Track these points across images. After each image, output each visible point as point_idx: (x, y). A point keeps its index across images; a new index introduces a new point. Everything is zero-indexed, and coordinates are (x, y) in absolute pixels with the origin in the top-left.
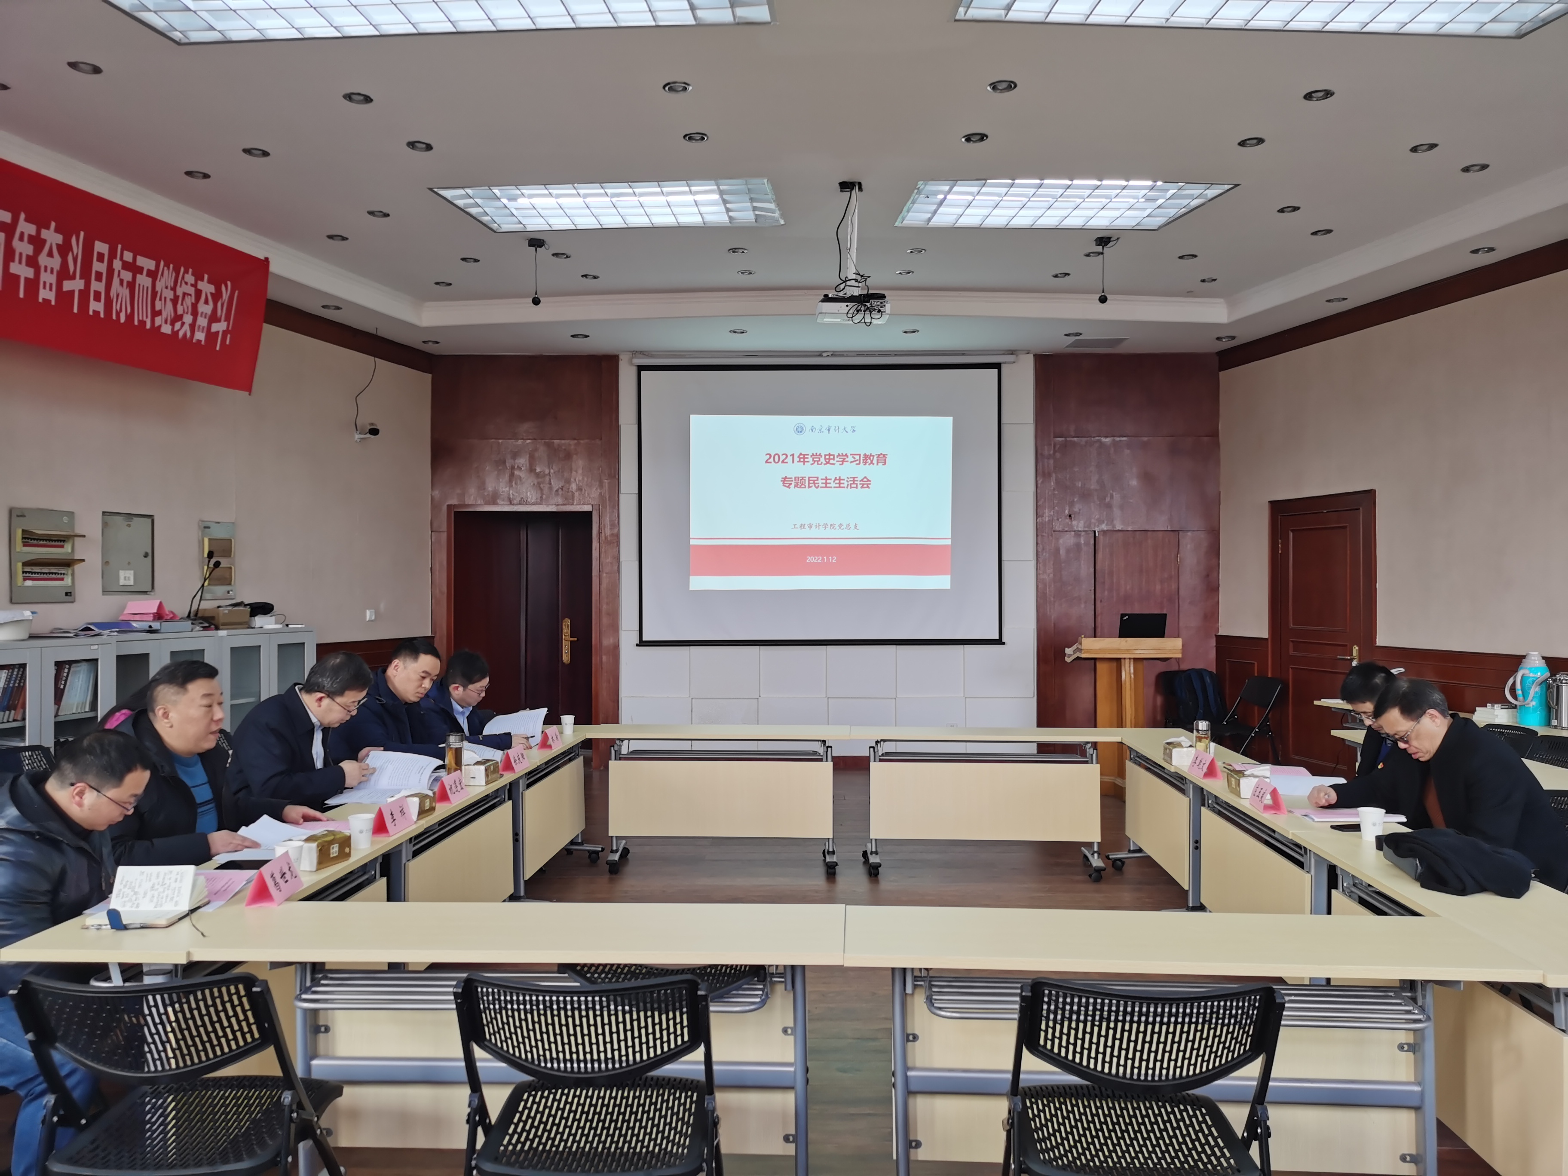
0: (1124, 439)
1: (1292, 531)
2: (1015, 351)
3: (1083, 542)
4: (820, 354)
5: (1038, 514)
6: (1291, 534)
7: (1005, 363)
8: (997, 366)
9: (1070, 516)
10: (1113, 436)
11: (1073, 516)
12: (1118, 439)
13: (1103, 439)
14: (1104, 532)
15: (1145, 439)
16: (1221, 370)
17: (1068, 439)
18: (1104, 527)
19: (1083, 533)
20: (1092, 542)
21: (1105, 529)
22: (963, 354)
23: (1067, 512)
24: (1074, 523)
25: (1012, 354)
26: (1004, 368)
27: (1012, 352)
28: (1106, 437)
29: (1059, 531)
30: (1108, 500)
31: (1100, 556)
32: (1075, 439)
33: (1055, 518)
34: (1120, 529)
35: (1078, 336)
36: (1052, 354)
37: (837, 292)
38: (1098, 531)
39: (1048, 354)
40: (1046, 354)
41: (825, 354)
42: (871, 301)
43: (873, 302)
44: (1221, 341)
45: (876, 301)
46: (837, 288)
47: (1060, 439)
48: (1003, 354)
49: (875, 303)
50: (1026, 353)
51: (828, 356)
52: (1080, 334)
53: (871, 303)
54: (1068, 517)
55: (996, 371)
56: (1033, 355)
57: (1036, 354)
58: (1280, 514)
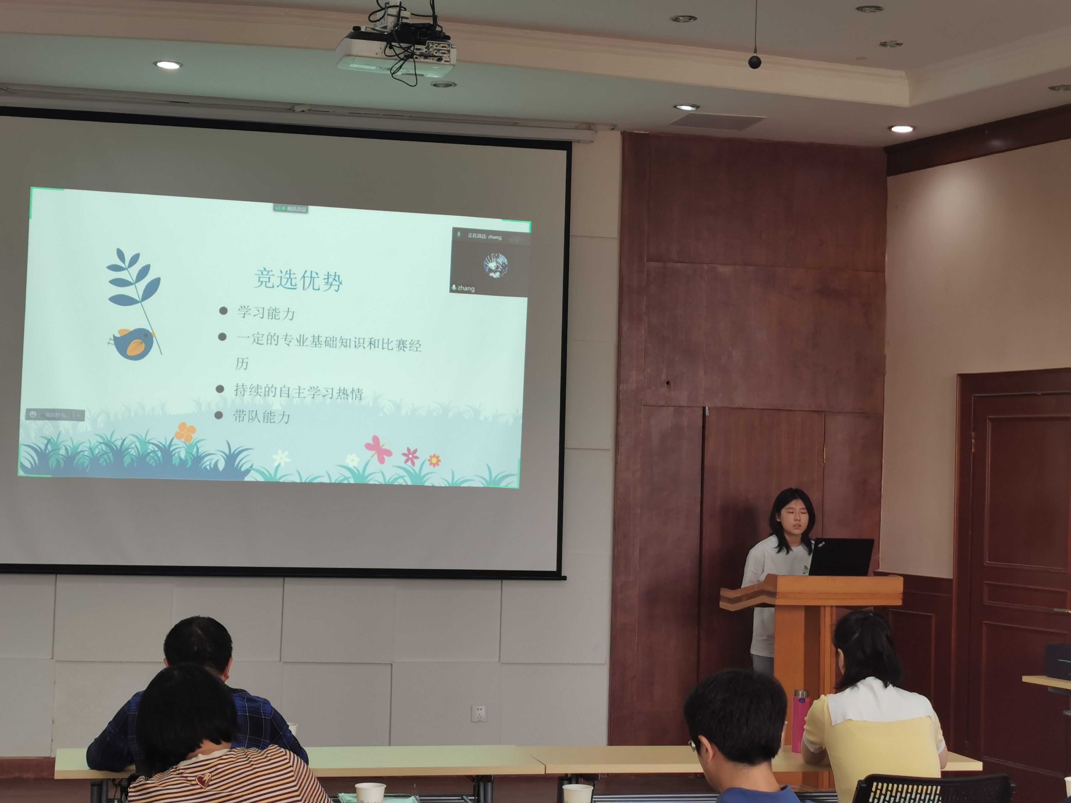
0: (751, 269)
1: (990, 419)
2: (594, 124)
3: (686, 424)
4: (291, 108)
6: (989, 425)
7: (579, 142)
8: (566, 146)
9: (668, 383)
10: (735, 264)
11: (672, 384)
12: (741, 269)
13: (721, 269)
14: (718, 410)
15: (779, 272)
16: (889, 174)
17: (669, 265)
18: (718, 402)
19: (687, 410)
20: (700, 424)
21: (720, 405)
22: (515, 124)
23: (664, 375)
24: (675, 394)
25: (590, 129)
26: (576, 149)
27: (590, 126)
28: (725, 264)
29: (652, 405)
30: (724, 360)
31: (710, 448)
32: (679, 265)
33: (646, 385)
34: (742, 405)
35: (695, 110)
36: (648, 133)
37: (372, 25)
38: (709, 408)
39: (642, 132)
40: (640, 132)
41: (298, 109)
42: (428, 42)
43: (431, 45)
44: (894, 132)
45: (435, 43)
46: (373, 18)
47: (656, 264)
48: (577, 128)
49: (434, 46)
50: (613, 129)
51: (303, 111)
52: (698, 107)
53: (428, 45)
54: (666, 384)
55: (564, 153)
56: (620, 132)
57: (624, 132)
58: (975, 397)
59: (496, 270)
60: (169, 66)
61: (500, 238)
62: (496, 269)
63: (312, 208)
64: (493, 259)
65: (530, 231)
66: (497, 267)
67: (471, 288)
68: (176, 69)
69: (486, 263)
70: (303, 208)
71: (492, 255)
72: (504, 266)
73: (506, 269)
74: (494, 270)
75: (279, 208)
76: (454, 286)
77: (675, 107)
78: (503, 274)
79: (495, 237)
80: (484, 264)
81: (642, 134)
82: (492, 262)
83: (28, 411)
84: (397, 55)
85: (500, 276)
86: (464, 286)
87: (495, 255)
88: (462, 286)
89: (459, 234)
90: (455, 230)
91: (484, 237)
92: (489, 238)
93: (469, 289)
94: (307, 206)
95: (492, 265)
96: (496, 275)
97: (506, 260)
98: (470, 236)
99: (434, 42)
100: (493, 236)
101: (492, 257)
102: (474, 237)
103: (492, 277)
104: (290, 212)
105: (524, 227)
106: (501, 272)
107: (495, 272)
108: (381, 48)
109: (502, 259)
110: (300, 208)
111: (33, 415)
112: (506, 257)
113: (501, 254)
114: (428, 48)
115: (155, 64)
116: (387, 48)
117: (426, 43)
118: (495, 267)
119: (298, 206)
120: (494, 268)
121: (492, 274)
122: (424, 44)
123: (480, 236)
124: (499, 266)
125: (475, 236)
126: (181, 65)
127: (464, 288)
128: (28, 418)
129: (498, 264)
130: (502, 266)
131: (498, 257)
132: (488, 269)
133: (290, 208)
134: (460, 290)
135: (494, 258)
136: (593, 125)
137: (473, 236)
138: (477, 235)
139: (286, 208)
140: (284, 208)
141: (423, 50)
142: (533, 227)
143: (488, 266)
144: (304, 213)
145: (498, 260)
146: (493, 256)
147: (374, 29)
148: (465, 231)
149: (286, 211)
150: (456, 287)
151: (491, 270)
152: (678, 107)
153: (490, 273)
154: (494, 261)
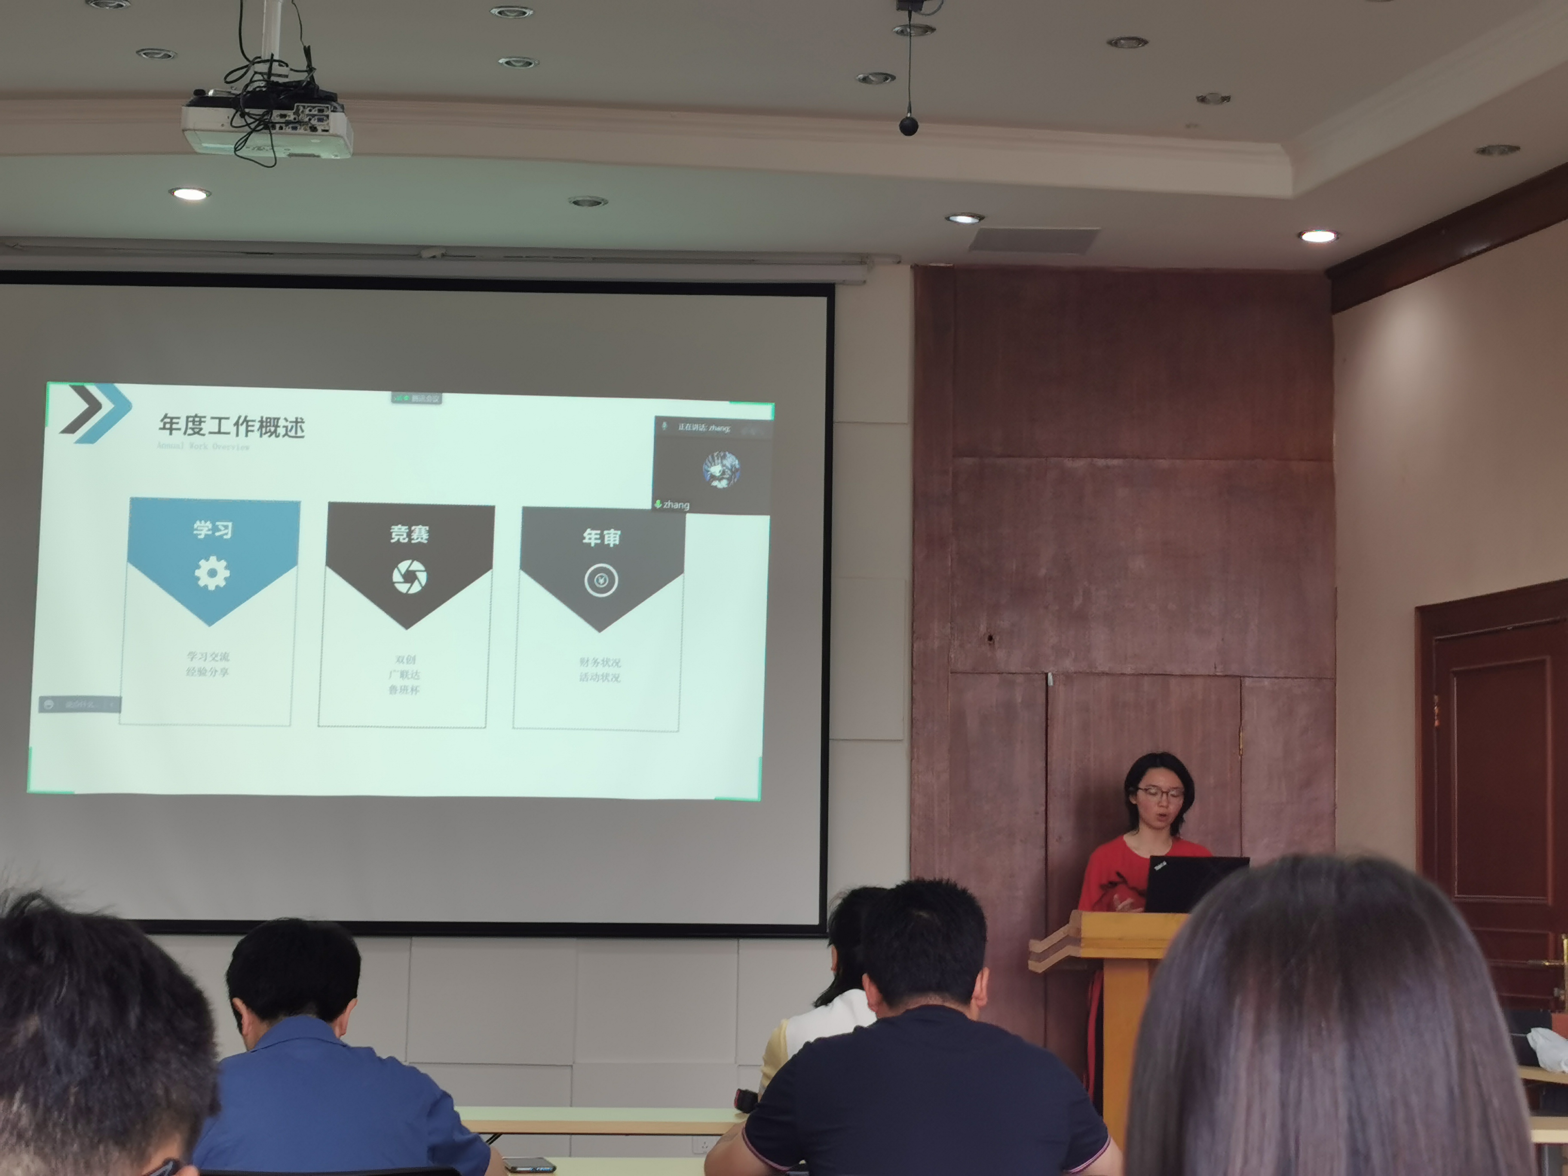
0: (1115, 462)
1: (1456, 674)
2: (870, 255)
3: (1019, 700)
4: (415, 252)
5: (917, 632)
6: (1455, 683)
7: (844, 283)
8: (827, 290)
9: (991, 638)
10: (1092, 456)
11: (997, 638)
12: (1101, 462)
13: (1069, 463)
14: (1068, 678)
15: (1164, 464)
16: (1334, 311)
17: (989, 461)
18: (1068, 664)
19: (1020, 679)
20: (1041, 698)
21: (1072, 669)
22: (752, 262)
23: (983, 628)
24: (1001, 654)
25: (862, 263)
26: (841, 295)
27: (863, 259)
28: (1075, 456)
29: (964, 673)
30: (1078, 602)
31: (1057, 734)
32: (1003, 460)
33: (956, 643)
34: (1106, 670)
35: (978, 222)
36: (952, 265)
37: (227, 88)
38: (1053, 675)
39: (942, 265)
40: (939, 265)
41: (426, 254)
42: (298, 106)
43: (301, 109)
44: (1307, 243)
45: (308, 107)
46: (231, 78)
47: (969, 461)
48: (844, 263)
49: (306, 110)
50: (899, 262)
51: (434, 257)
52: (981, 218)
53: (298, 109)
54: (986, 640)
55: (823, 301)
56: (909, 266)
57: (917, 265)
58: (1436, 640)
59: (721, 477)
60: (191, 195)
61: (727, 430)
62: (721, 475)
63: (447, 396)
64: (716, 461)
65: (773, 417)
66: (724, 473)
67: (684, 504)
68: (202, 200)
69: (706, 467)
70: (434, 397)
71: (715, 454)
72: (733, 470)
73: (738, 474)
74: (719, 476)
75: (399, 398)
76: (658, 502)
77: (948, 219)
78: (732, 482)
79: (719, 429)
80: (703, 468)
81: (942, 267)
82: (715, 465)
83: (42, 699)
84: (248, 125)
85: (728, 484)
86: (673, 501)
87: (720, 455)
88: (670, 502)
89: (665, 425)
90: (659, 420)
91: (703, 428)
92: (710, 429)
93: (681, 506)
94: (440, 394)
95: (716, 470)
96: (723, 484)
97: (737, 462)
98: (681, 428)
99: (306, 105)
100: (717, 427)
101: (716, 458)
102: (687, 430)
103: (716, 487)
104: (415, 403)
105: (763, 412)
106: (729, 479)
107: (720, 479)
108: (228, 117)
109: (731, 461)
110: (430, 397)
111: (49, 706)
112: (737, 457)
113: (729, 453)
114: (297, 113)
115: (172, 192)
116: (236, 117)
117: (294, 107)
118: (720, 472)
119: (427, 394)
120: (718, 474)
121: (715, 483)
122: (290, 108)
123: (696, 427)
124: (727, 470)
125: (690, 427)
126: (209, 194)
127: (674, 505)
128: (42, 710)
129: (725, 468)
130: (731, 470)
131: (724, 457)
132: (709, 476)
133: (415, 397)
134: (666, 507)
135: (718, 459)
136: (867, 257)
137: (687, 427)
138: (692, 426)
139: (411, 397)
140: (406, 398)
141: (289, 116)
142: (777, 412)
143: (708, 471)
144: (436, 403)
145: (725, 462)
146: (717, 455)
147: (230, 92)
148: (674, 422)
149: (410, 402)
150: (662, 502)
151: (713, 477)
152: (952, 218)
153: (712, 481)
154: (718, 464)
